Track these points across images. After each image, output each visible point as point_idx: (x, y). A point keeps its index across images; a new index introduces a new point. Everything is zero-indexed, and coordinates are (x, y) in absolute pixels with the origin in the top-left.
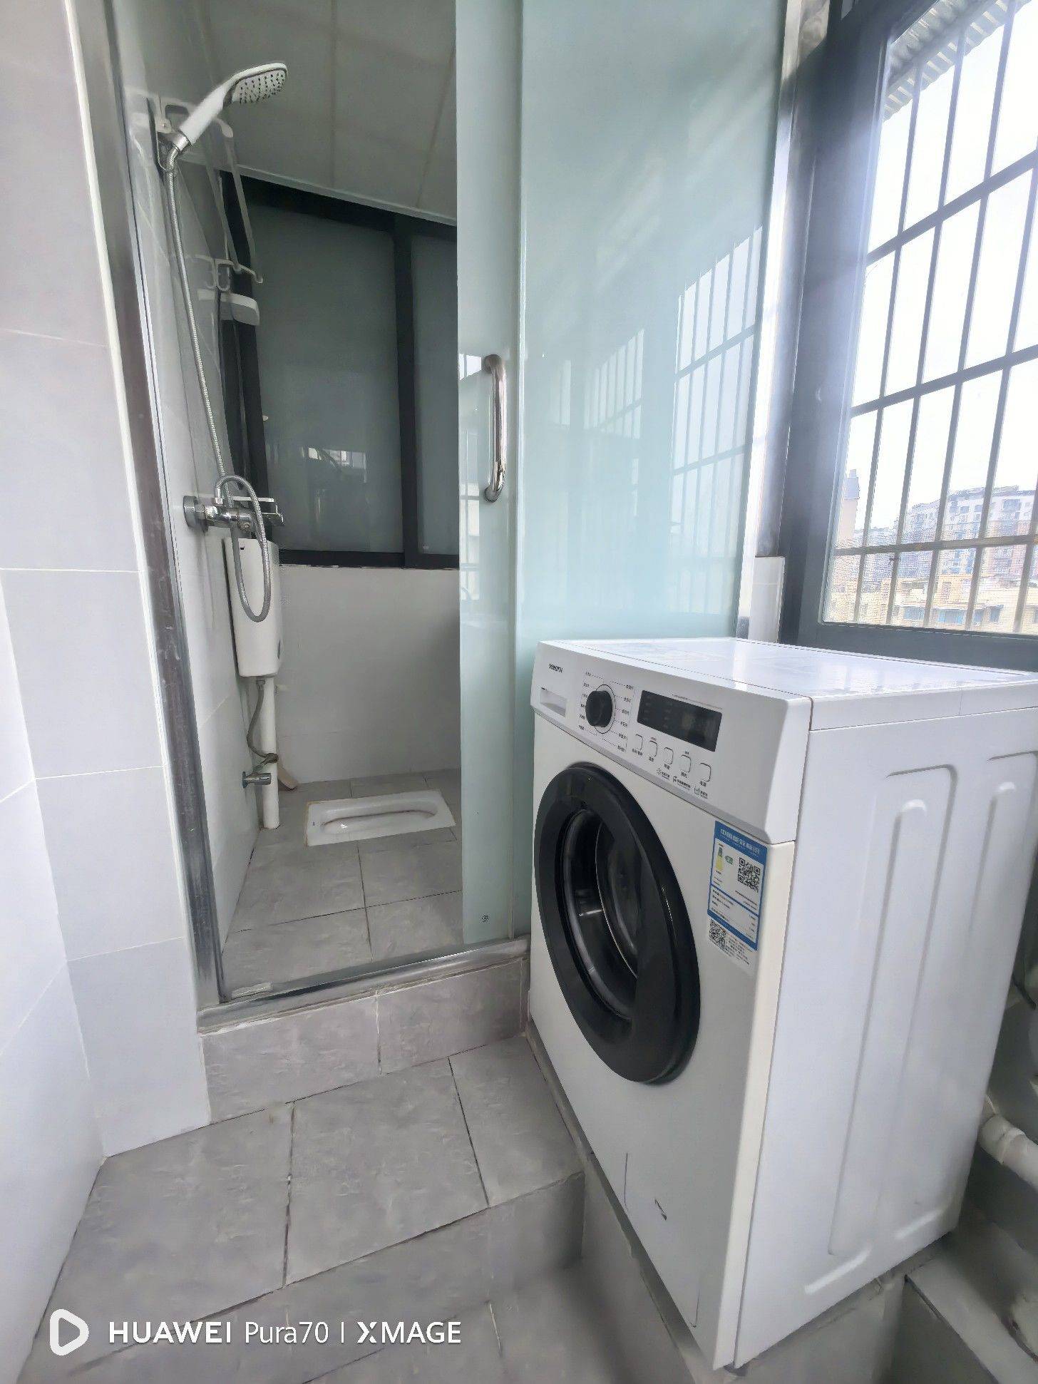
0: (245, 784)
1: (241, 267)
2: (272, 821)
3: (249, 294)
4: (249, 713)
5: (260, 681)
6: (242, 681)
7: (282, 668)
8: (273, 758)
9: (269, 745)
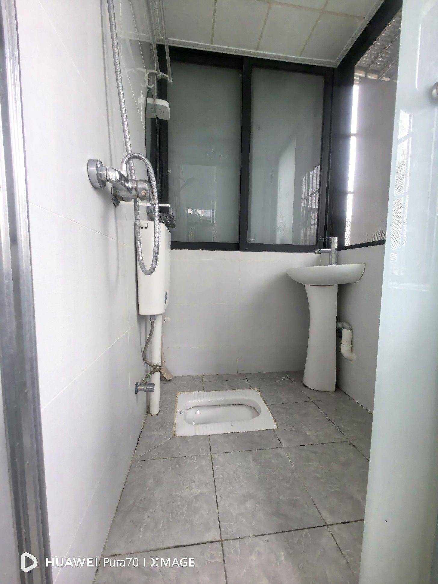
0: (137, 391)
1: (161, 74)
2: (155, 409)
3: (165, 99)
4: (146, 338)
5: (153, 318)
6: (141, 318)
7: (167, 310)
8: (157, 368)
9: (157, 361)
